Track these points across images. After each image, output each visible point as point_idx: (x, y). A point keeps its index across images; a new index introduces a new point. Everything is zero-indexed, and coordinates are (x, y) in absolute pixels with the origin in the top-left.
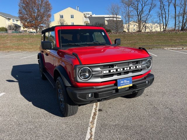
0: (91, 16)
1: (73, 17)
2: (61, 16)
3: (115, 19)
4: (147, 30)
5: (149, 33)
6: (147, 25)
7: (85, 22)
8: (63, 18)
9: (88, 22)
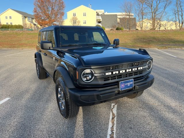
0: (103, 13)
1: (85, 15)
2: (74, 14)
3: (128, 17)
4: (162, 28)
5: (164, 32)
6: (162, 23)
7: (97, 20)
8: (75, 16)
9: (100, 20)
